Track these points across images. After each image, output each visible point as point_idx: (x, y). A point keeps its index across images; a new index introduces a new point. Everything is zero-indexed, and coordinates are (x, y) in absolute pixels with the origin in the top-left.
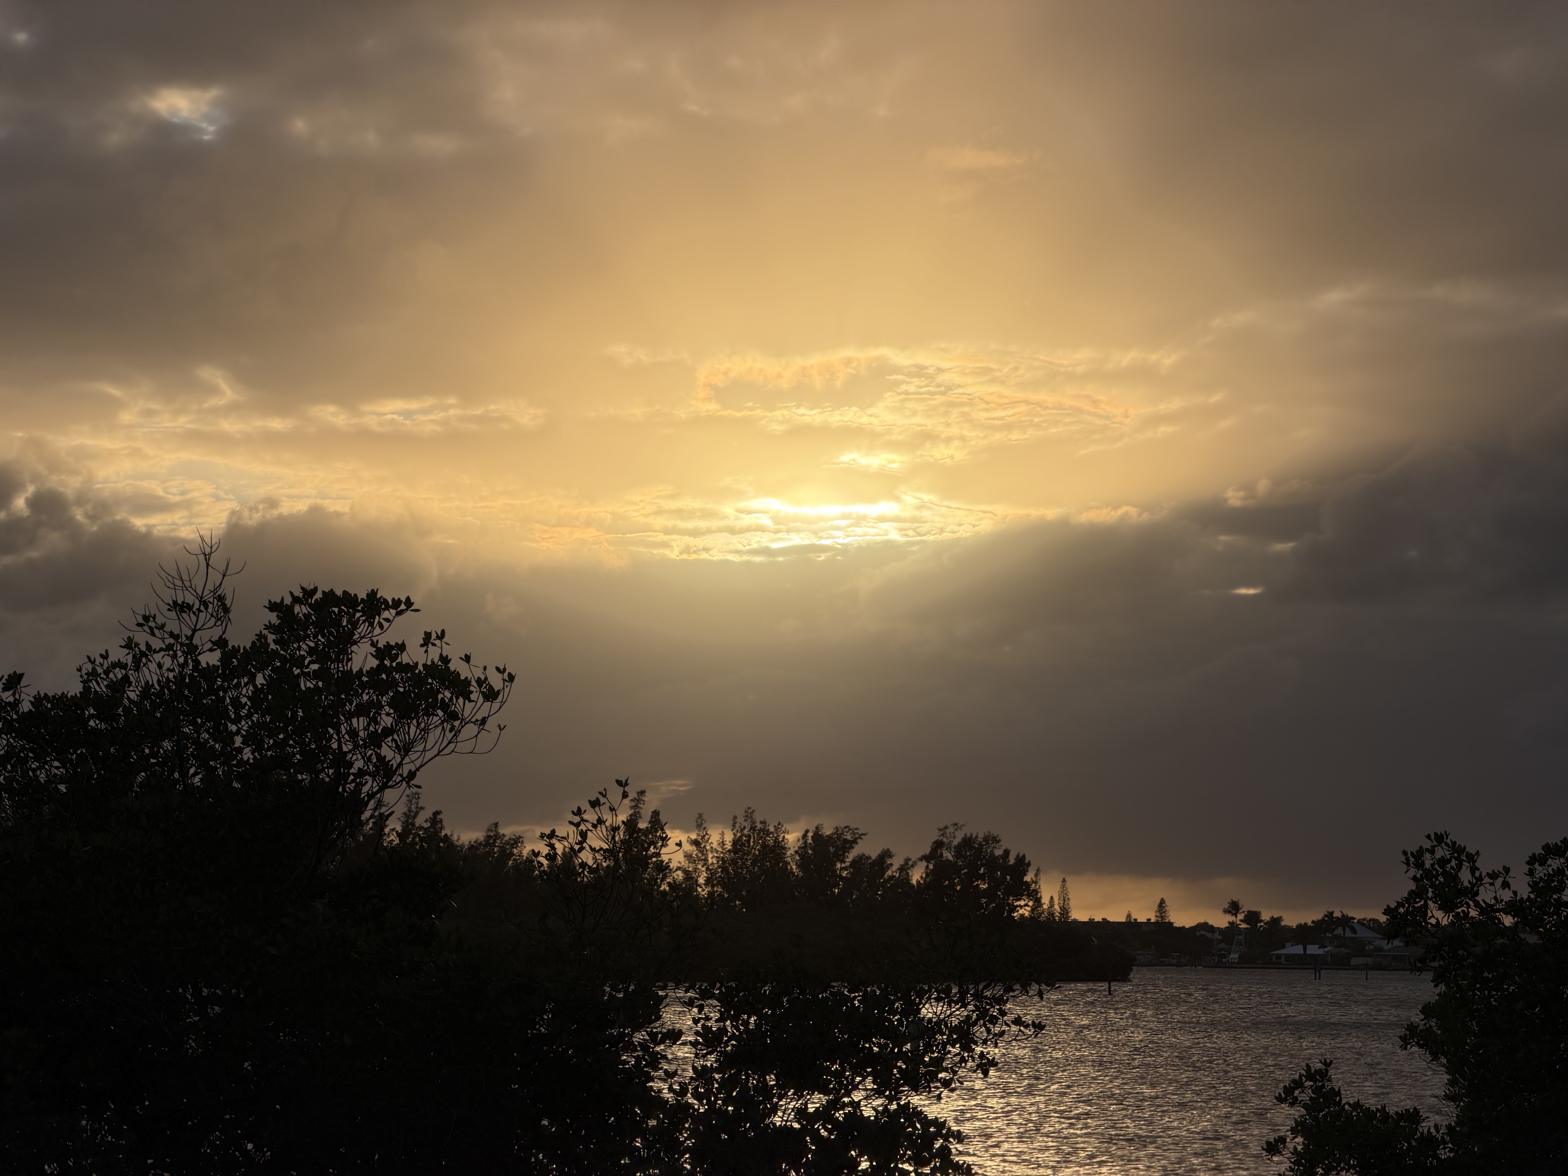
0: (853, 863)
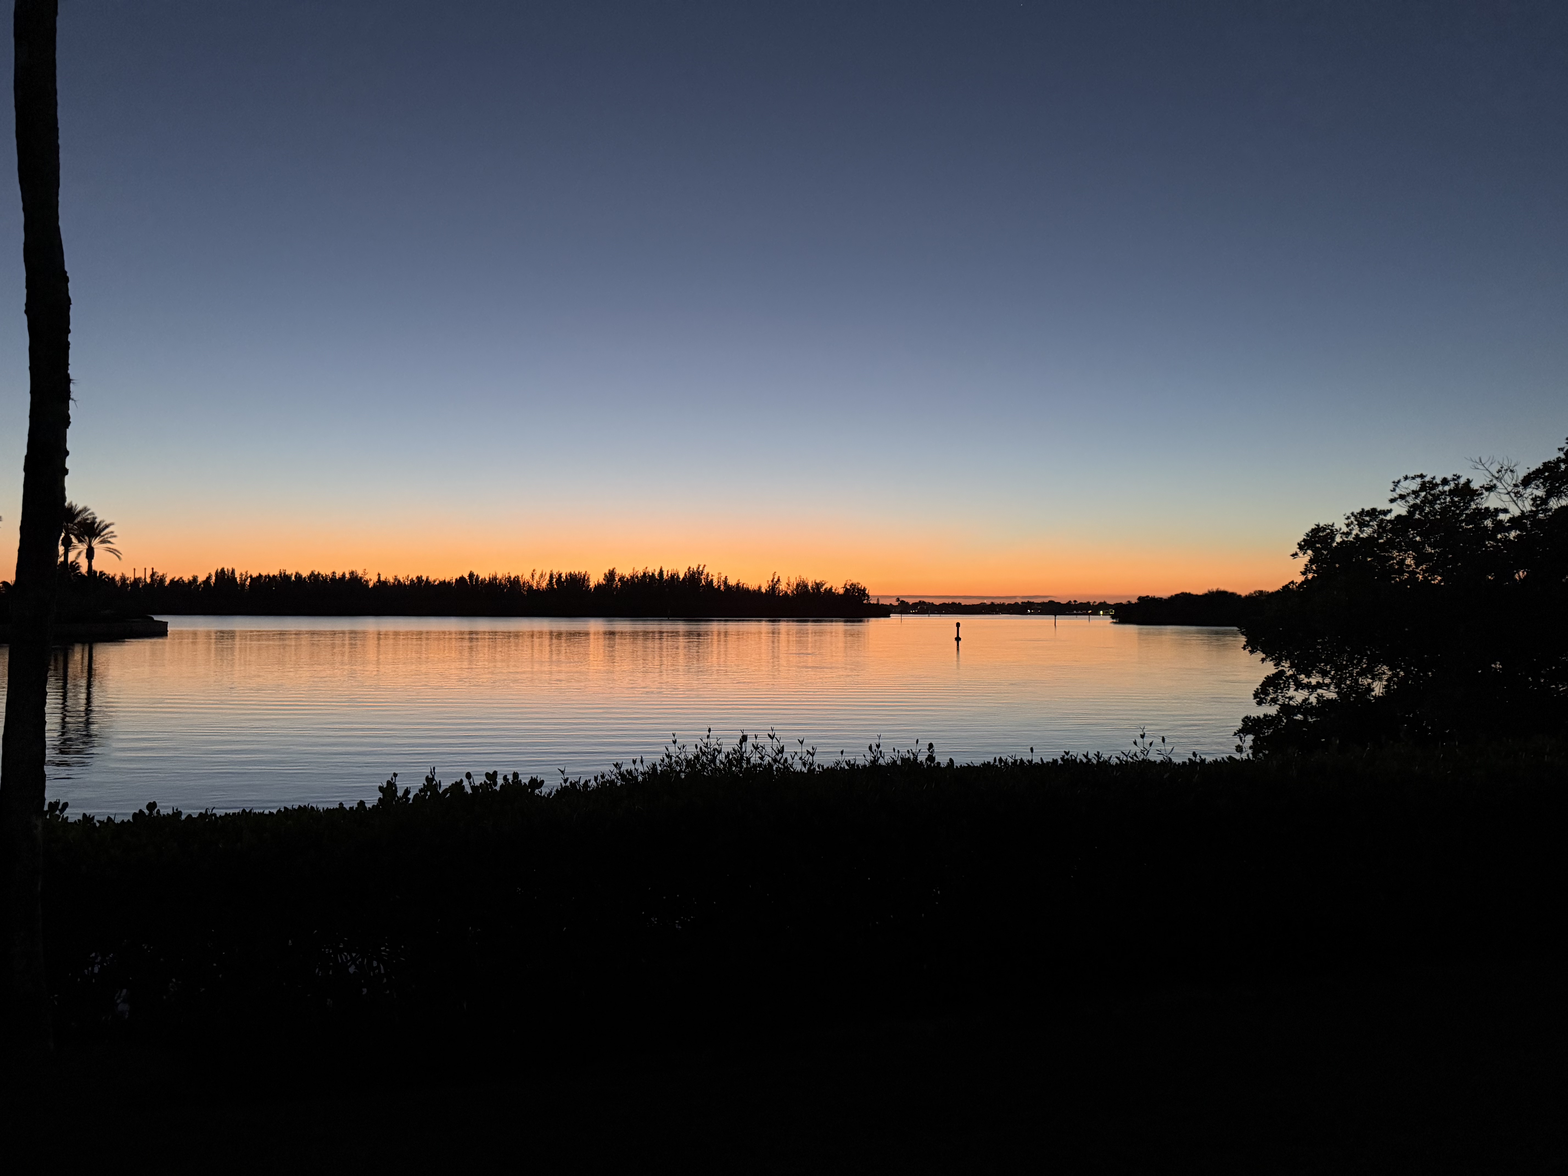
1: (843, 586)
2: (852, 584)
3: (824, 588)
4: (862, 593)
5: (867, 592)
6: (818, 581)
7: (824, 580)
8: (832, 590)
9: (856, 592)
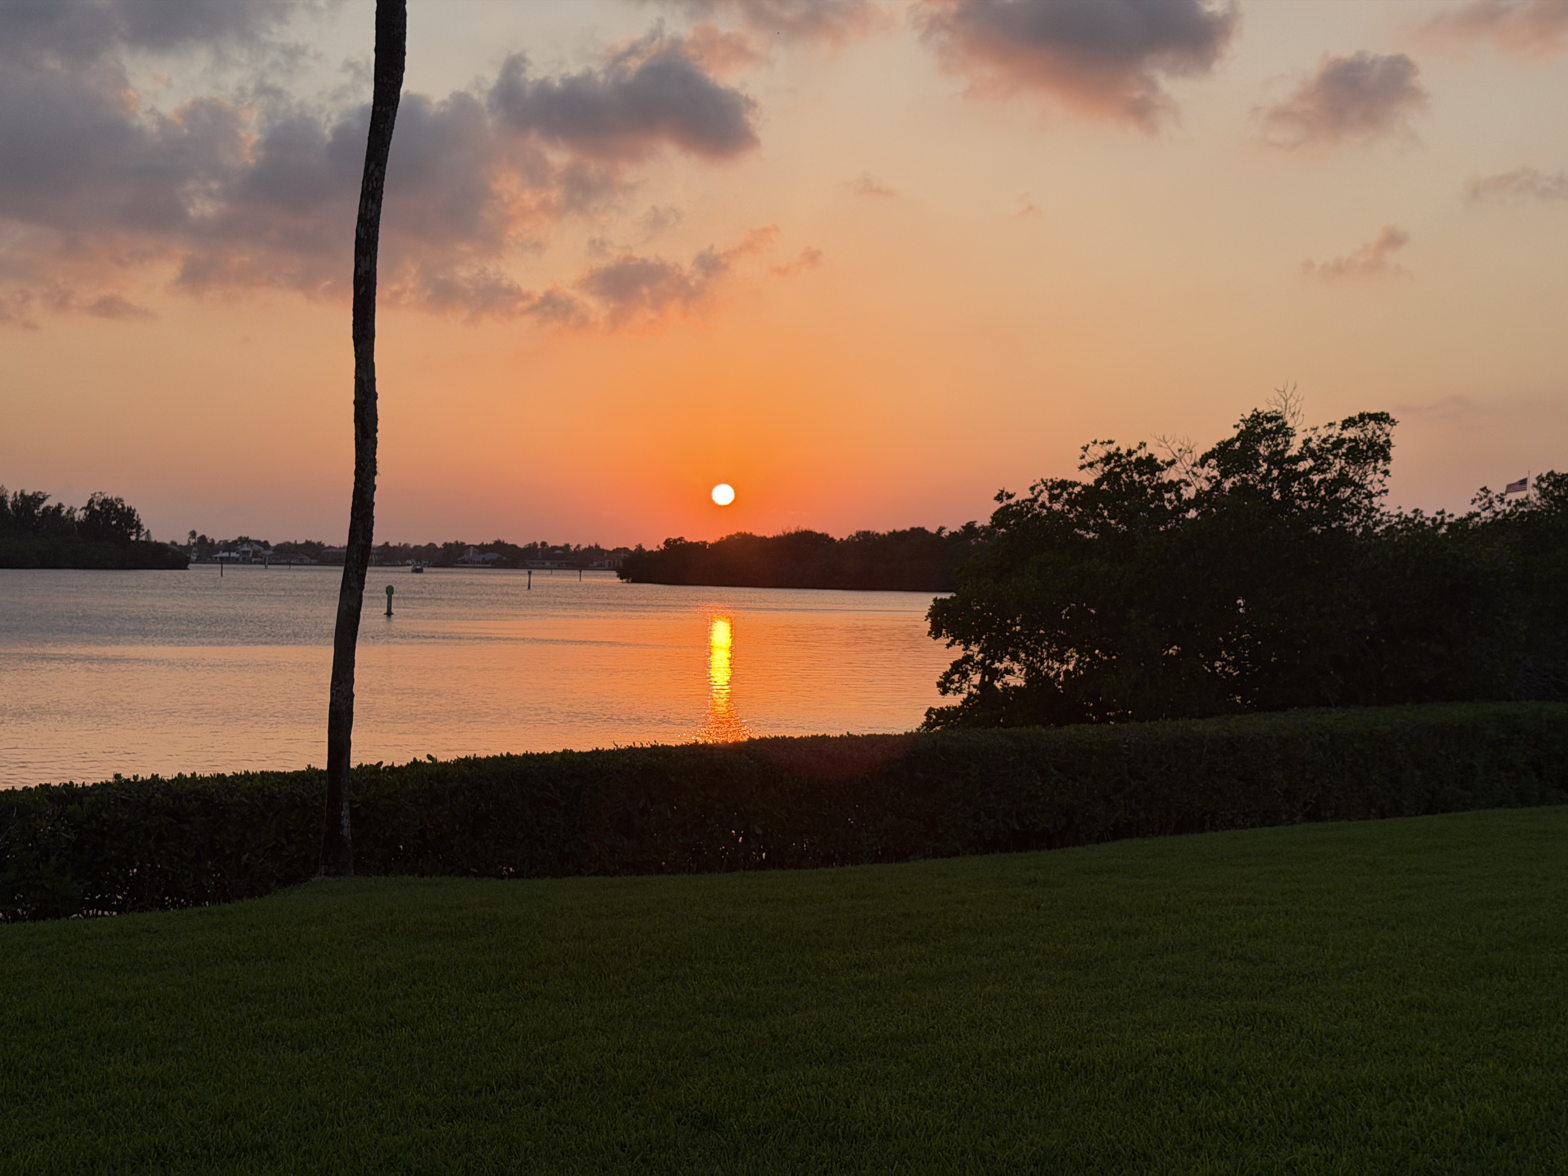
0: (44, 510)
1: (86, 505)
2: (105, 501)
3: (42, 507)
4: (128, 518)
5: (135, 518)
6: (29, 493)
7: (42, 491)
8: (61, 512)
9: (113, 519)
